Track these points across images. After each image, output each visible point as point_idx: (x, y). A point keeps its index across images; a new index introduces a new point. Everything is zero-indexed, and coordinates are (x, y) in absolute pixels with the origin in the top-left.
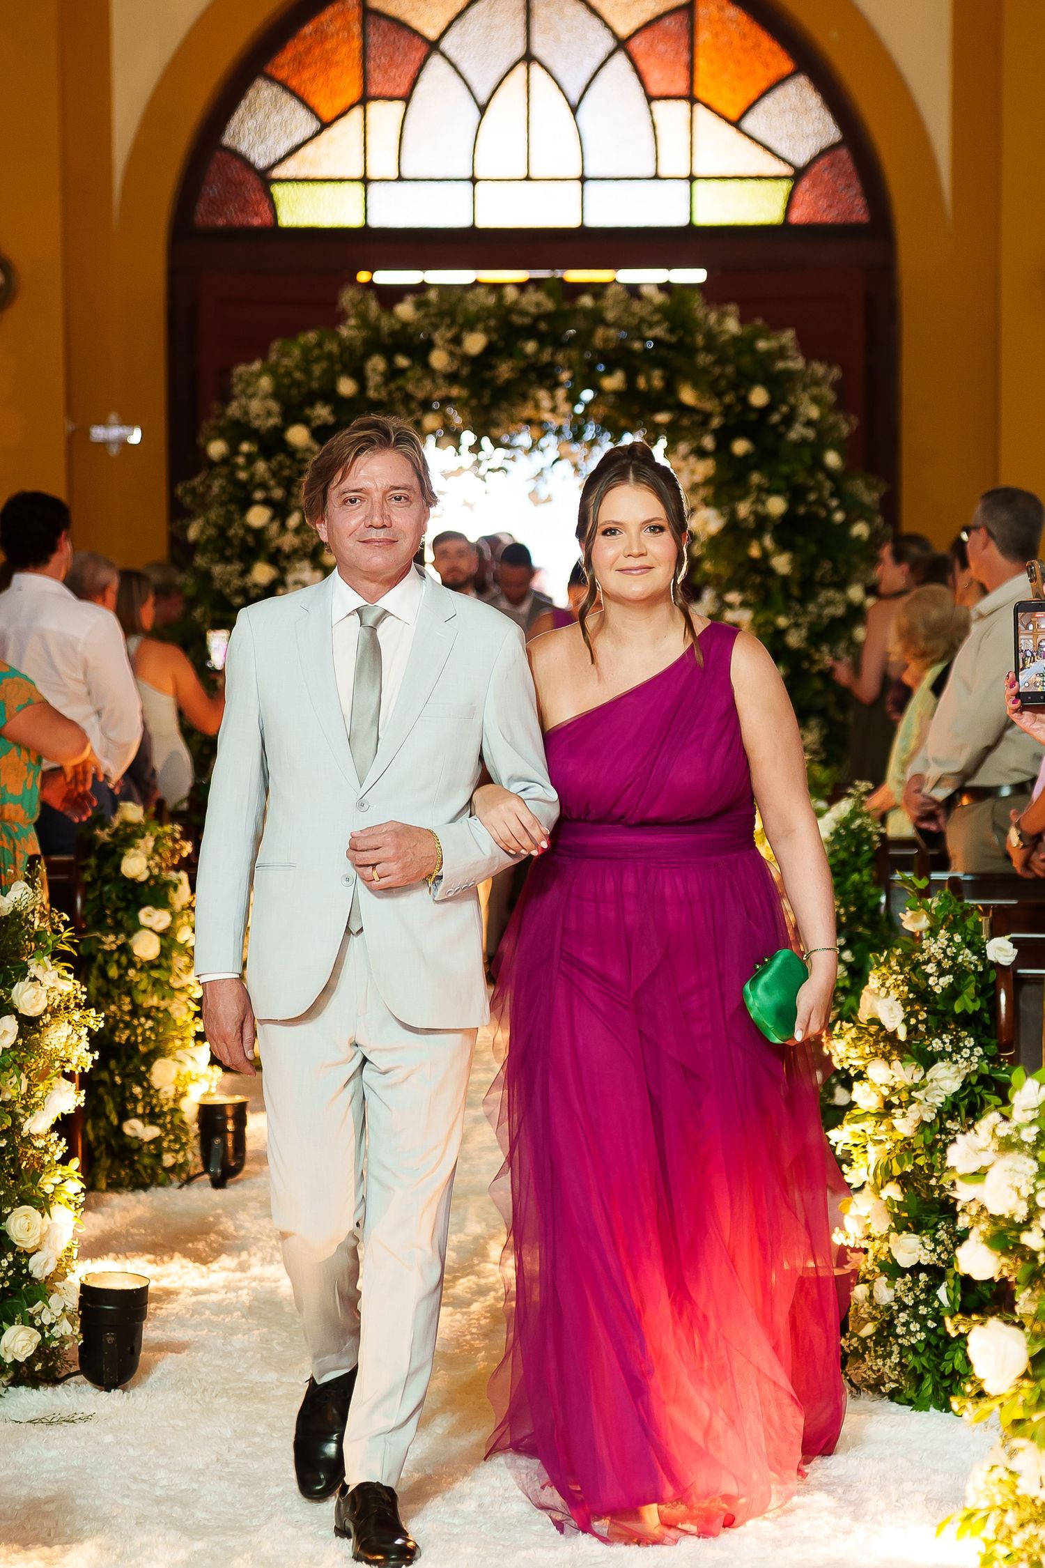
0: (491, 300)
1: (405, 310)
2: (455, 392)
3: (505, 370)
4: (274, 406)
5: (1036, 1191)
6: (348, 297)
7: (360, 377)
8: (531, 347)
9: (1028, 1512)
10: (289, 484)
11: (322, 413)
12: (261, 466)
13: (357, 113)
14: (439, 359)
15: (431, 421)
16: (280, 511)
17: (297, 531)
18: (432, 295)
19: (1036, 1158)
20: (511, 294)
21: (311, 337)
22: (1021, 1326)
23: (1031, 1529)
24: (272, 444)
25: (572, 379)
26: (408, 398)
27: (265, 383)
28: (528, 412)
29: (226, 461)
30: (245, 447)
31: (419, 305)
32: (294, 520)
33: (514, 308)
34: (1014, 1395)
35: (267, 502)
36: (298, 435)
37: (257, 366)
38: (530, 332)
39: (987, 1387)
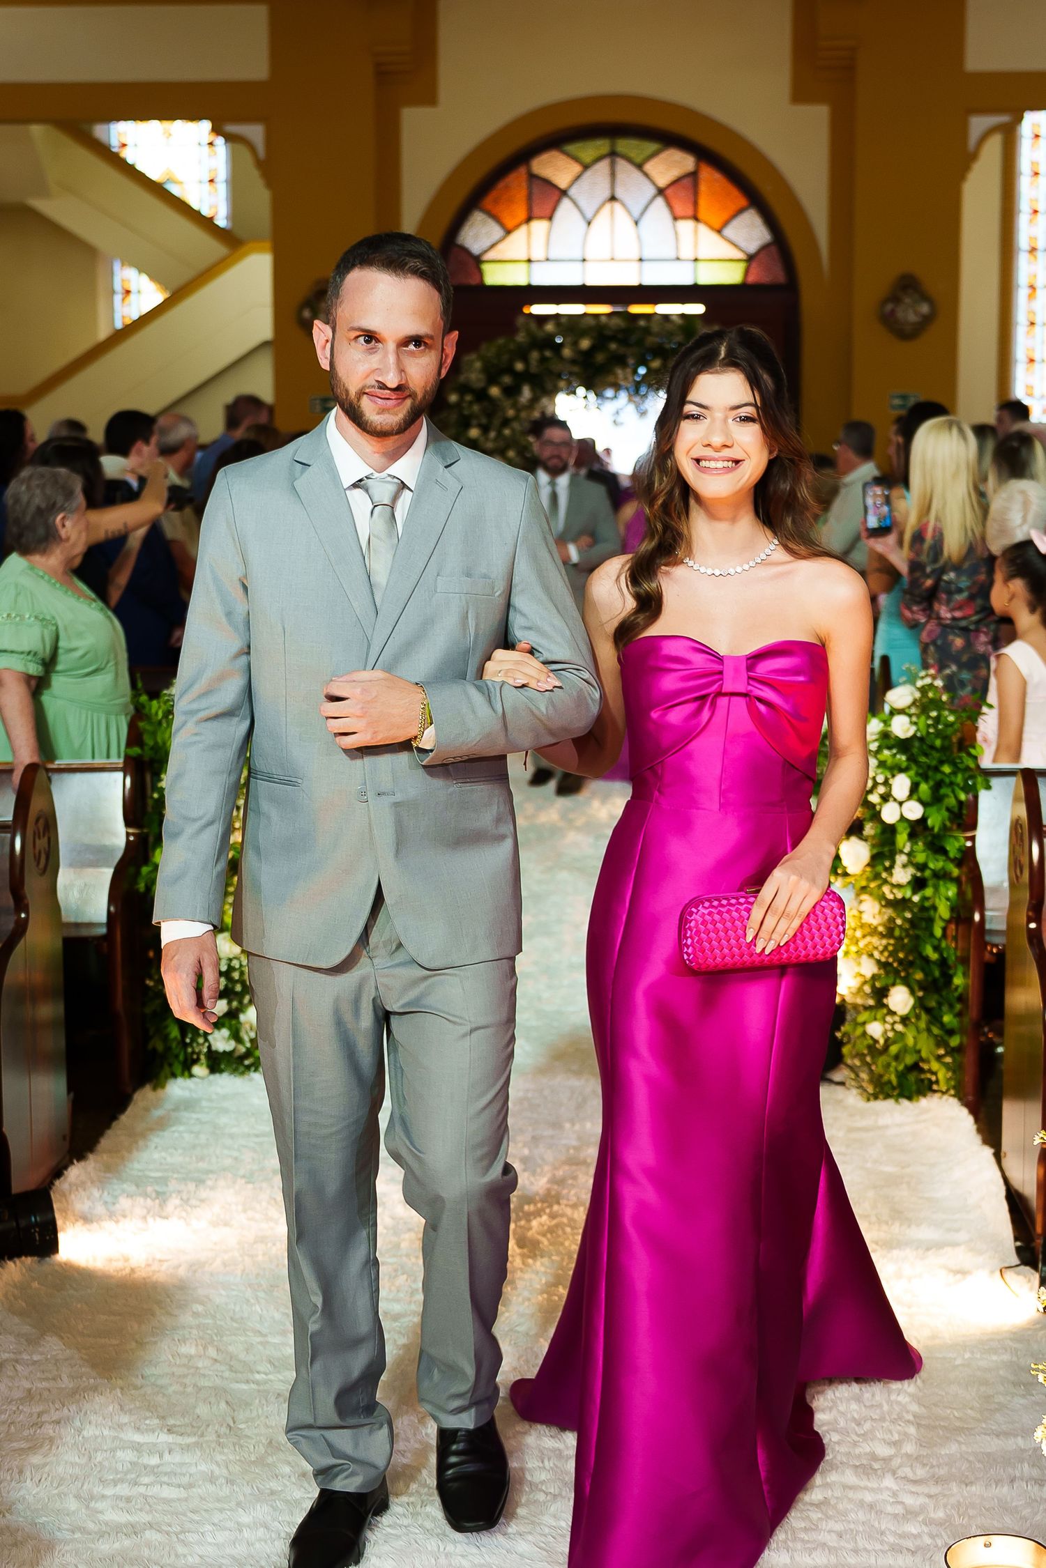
0: (592, 322)
1: (550, 327)
2: (576, 369)
3: (600, 358)
4: (482, 376)
5: (876, 774)
6: (520, 321)
7: (525, 360)
8: (613, 346)
9: (868, 930)
10: (490, 415)
11: (507, 380)
12: (476, 408)
13: (524, 229)
14: (567, 352)
15: (562, 384)
16: (485, 429)
17: (496, 439)
18: (563, 320)
19: (877, 759)
20: (604, 319)
21: (501, 341)
22: (866, 840)
23: (868, 939)
24: (481, 395)
25: (633, 364)
26: (551, 372)
27: (478, 365)
28: (611, 379)
29: (458, 405)
30: (468, 398)
31: (558, 324)
32: (492, 434)
33: (605, 327)
34: (862, 875)
35: (480, 426)
36: (495, 391)
37: (473, 356)
38: (613, 338)
39: (849, 871)
